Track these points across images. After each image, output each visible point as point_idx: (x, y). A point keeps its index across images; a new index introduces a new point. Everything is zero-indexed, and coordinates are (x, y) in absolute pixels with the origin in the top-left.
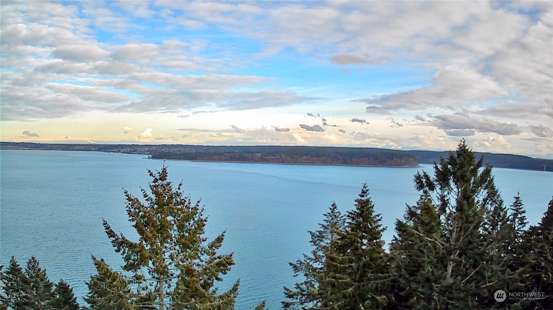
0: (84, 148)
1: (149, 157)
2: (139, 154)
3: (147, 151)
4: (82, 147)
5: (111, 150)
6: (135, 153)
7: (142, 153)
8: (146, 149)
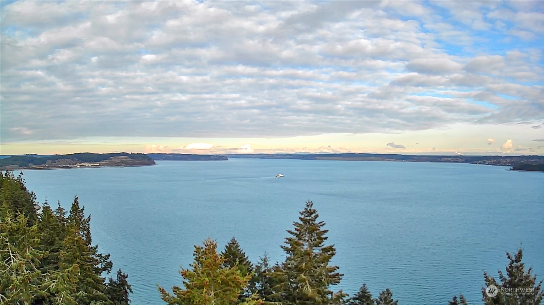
0: (451, 160)
1: (510, 168)
2: (502, 165)
3: (509, 163)
4: (449, 159)
5: (477, 162)
6: (498, 164)
7: (505, 165)
8: (508, 160)
